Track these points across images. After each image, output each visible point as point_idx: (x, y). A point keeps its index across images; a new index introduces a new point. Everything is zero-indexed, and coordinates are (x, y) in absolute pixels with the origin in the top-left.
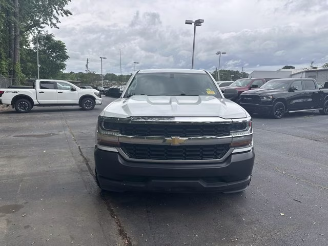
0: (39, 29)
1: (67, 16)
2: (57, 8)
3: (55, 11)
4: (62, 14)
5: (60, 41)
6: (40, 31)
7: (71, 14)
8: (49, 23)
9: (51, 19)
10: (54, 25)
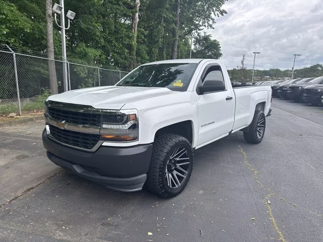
0: (199, 32)
1: (223, 15)
2: (215, 10)
3: (213, 13)
4: (218, 14)
5: (215, 41)
6: (199, 33)
7: (226, 13)
8: (206, 24)
9: (209, 20)
10: (211, 26)
